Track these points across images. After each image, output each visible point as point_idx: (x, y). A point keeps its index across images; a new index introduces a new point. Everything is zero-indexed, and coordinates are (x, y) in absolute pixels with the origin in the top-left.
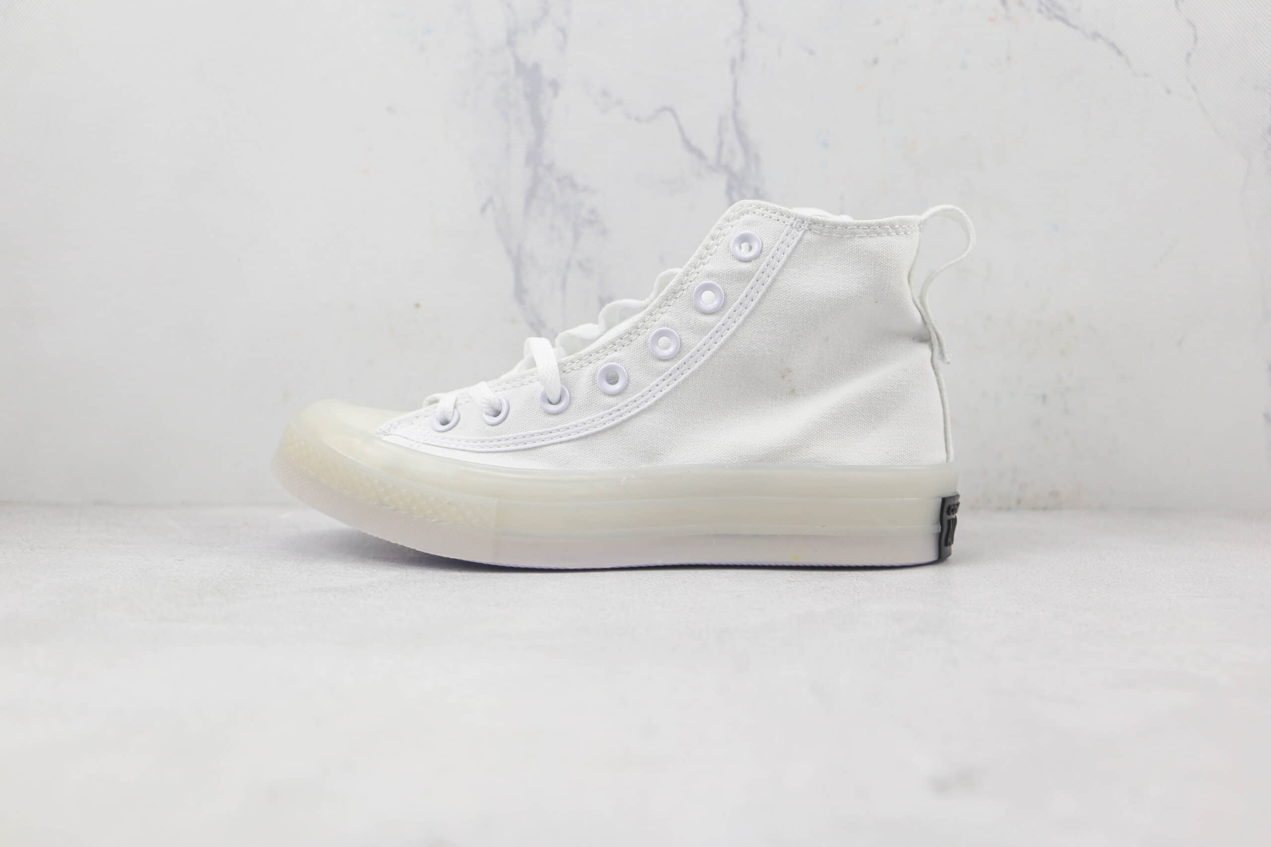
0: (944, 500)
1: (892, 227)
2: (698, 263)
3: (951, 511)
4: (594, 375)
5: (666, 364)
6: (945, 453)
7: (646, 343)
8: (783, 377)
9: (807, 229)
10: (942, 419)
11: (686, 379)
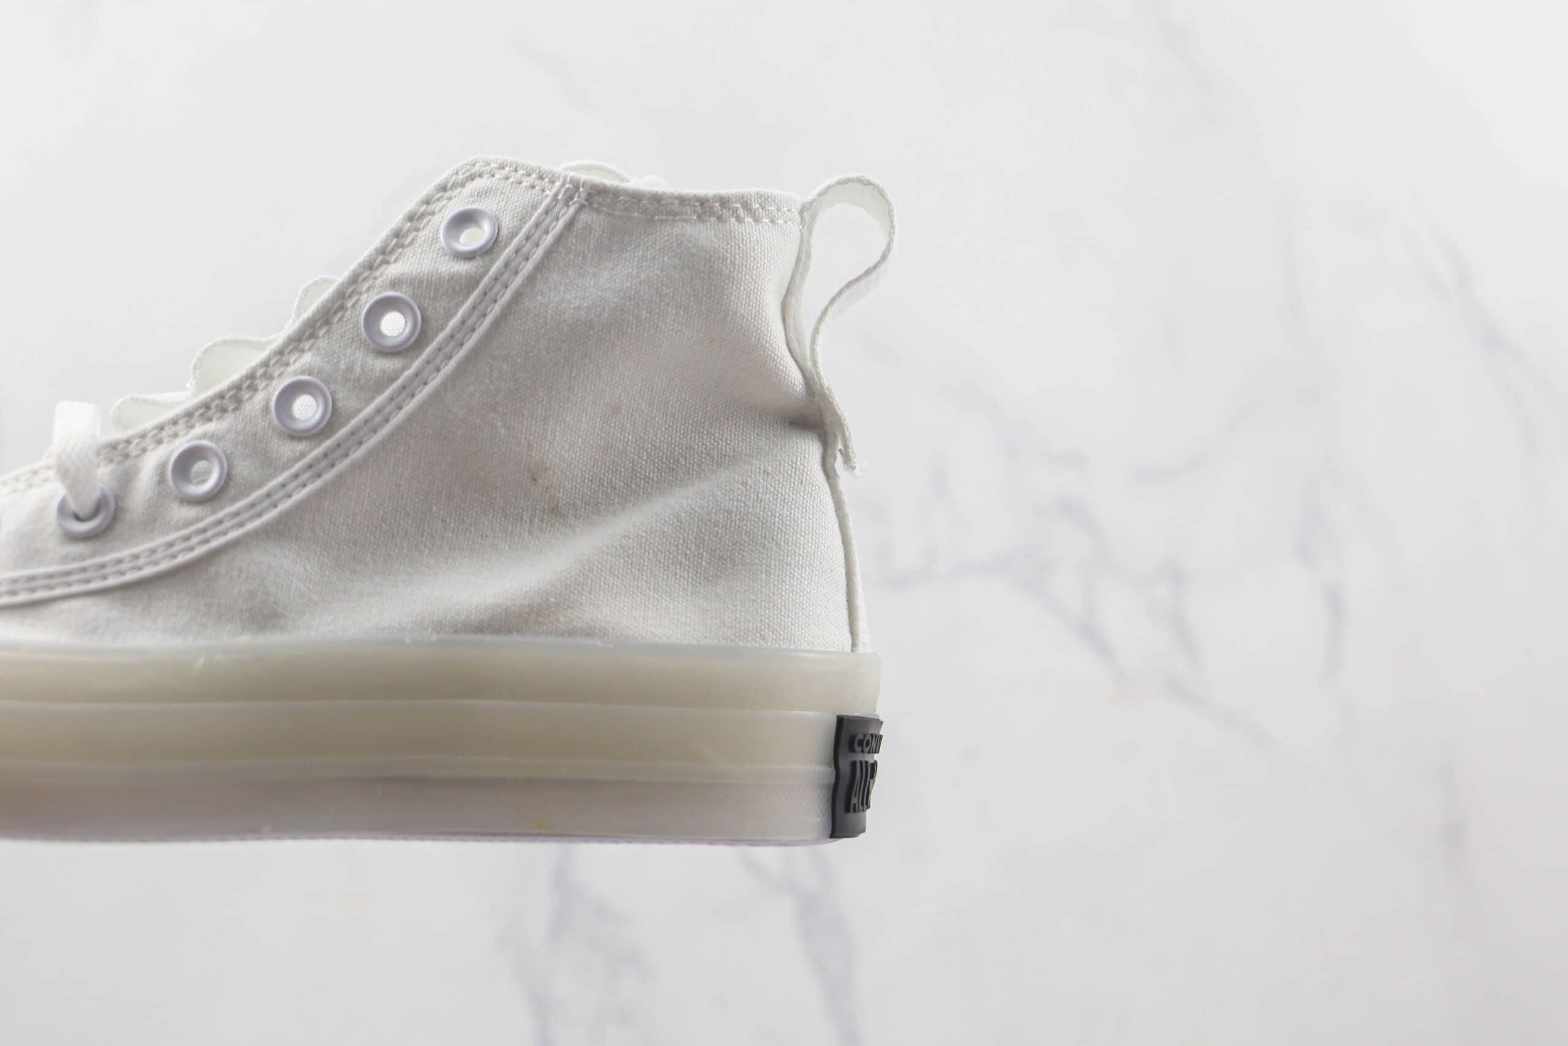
0: (841, 721)
1: (746, 206)
2: (378, 261)
3: (856, 745)
4: (163, 466)
5: (301, 446)
6: (848, 635)
7: (266, 409)
8: (535, 480)
9: (585, 203)
10: (843, 571)
11: (341, 476)
